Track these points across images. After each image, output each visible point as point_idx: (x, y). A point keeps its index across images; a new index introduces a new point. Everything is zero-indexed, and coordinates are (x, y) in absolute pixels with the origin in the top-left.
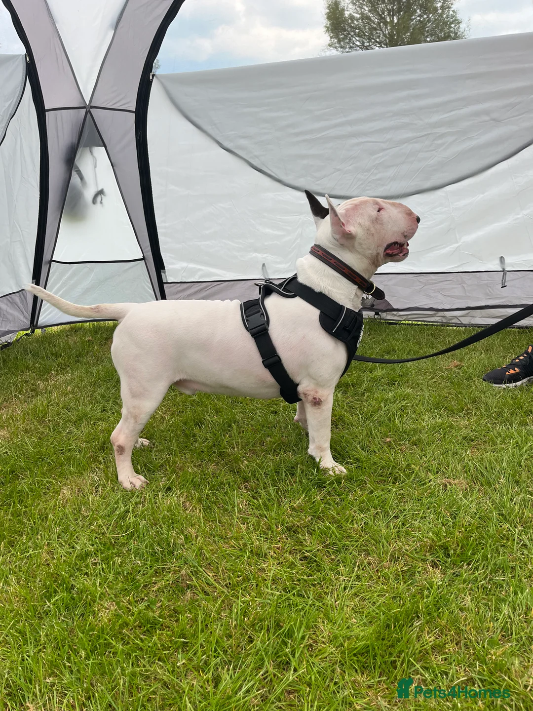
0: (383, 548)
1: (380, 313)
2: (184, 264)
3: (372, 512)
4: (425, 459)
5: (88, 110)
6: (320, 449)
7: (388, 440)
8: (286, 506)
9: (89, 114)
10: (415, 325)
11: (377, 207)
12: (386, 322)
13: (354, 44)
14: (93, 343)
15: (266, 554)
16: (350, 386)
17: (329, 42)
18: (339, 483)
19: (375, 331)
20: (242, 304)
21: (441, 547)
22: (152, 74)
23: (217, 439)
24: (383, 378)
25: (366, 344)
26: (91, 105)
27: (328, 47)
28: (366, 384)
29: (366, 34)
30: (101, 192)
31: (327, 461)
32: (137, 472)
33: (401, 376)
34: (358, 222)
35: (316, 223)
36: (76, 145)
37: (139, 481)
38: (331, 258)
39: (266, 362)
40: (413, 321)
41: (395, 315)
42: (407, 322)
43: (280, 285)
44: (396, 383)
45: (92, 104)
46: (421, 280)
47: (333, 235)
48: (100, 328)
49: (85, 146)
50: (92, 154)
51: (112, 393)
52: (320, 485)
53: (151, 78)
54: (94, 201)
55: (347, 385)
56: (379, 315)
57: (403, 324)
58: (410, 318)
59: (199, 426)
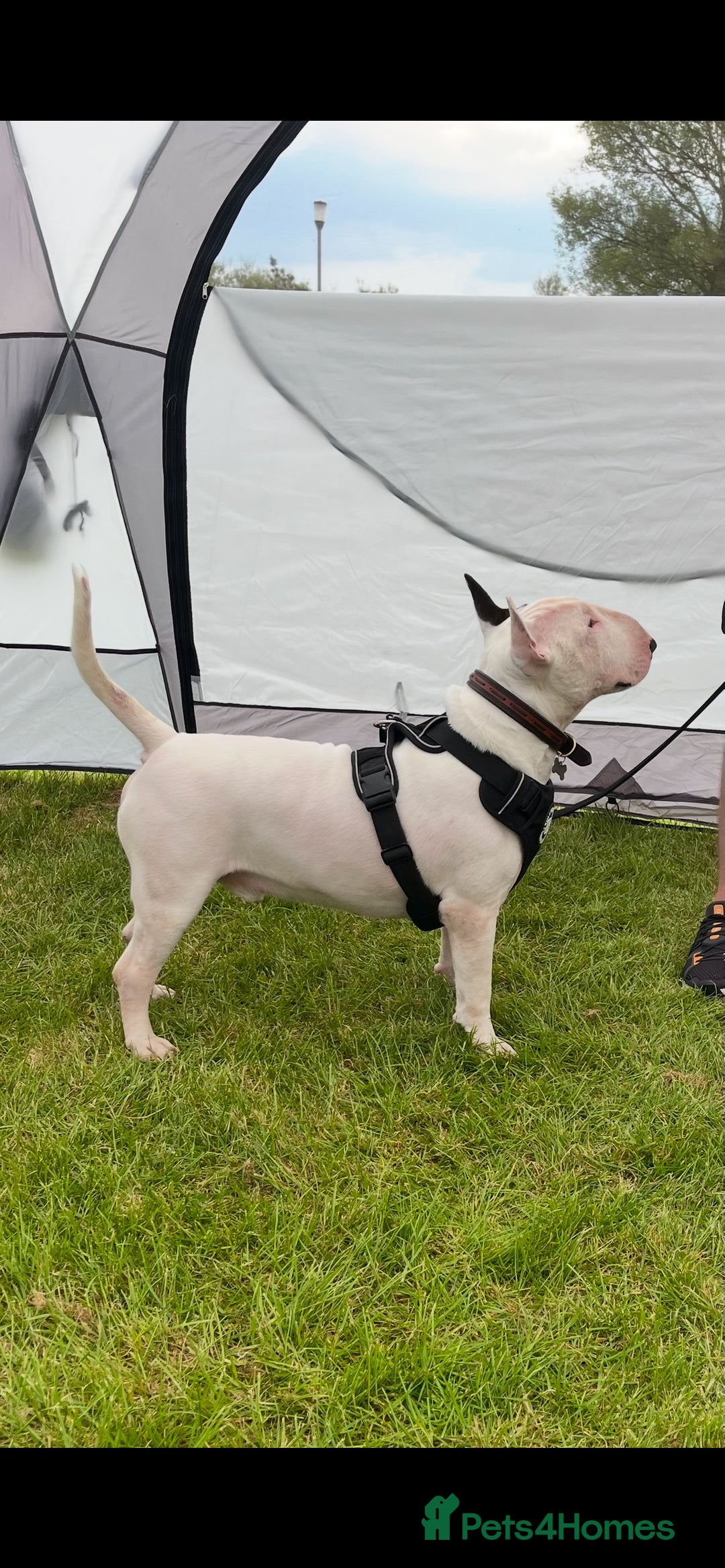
0: (556, 1152)
1: (618, 800)
2: (240, 669)
3: (546, 1105)
4: (646, 1042)
5: (70, 341)
6: (473, 1011)
7: (591, 1012)
8: (412, 1091)
9: (71, 350)
10: (681, 828)
11: (588, 618)
12: (626, 819)
13: (644, 163)
14: (46, 812)
15: (375, 1152)
16: (542, 925)
17: (587, 152)
18: (500, 1066)
19: (605, 833)
20: (354, 752)
21: (641, 1153)
22: (207, 285)
23: (298, 993)
24: (602, 916)
25: (584, 857)
26: (78, 331)
27: (585, 165)
28: (570, 925)
29: (676, 143)
30: (82, 508)
31: (485, 1033)
32: (157, 1032)
33: (635, 915)
34: (556, 641)
35: (483, 631)
36: (40, 407)
37: (162, 1047)
38: (504, 696)
39: (389, 855)
40: (679, 820)
41: (647, 806)
42: (667, 822)
43: (418, 729)
44: (626, 926)
45: (80, 331)
46: (697, 744)
47: (516, 659)
48: (57, 783)
49: (60, 412)
50: (71, 430)
51: (96, 908)
52: (469, 1068)
53: (205, 293)
54: (67, 525)
55: (536, 924)
56: (615, 803)
57: (658, 825)
58: (674, 815)
59: (266, 971)
